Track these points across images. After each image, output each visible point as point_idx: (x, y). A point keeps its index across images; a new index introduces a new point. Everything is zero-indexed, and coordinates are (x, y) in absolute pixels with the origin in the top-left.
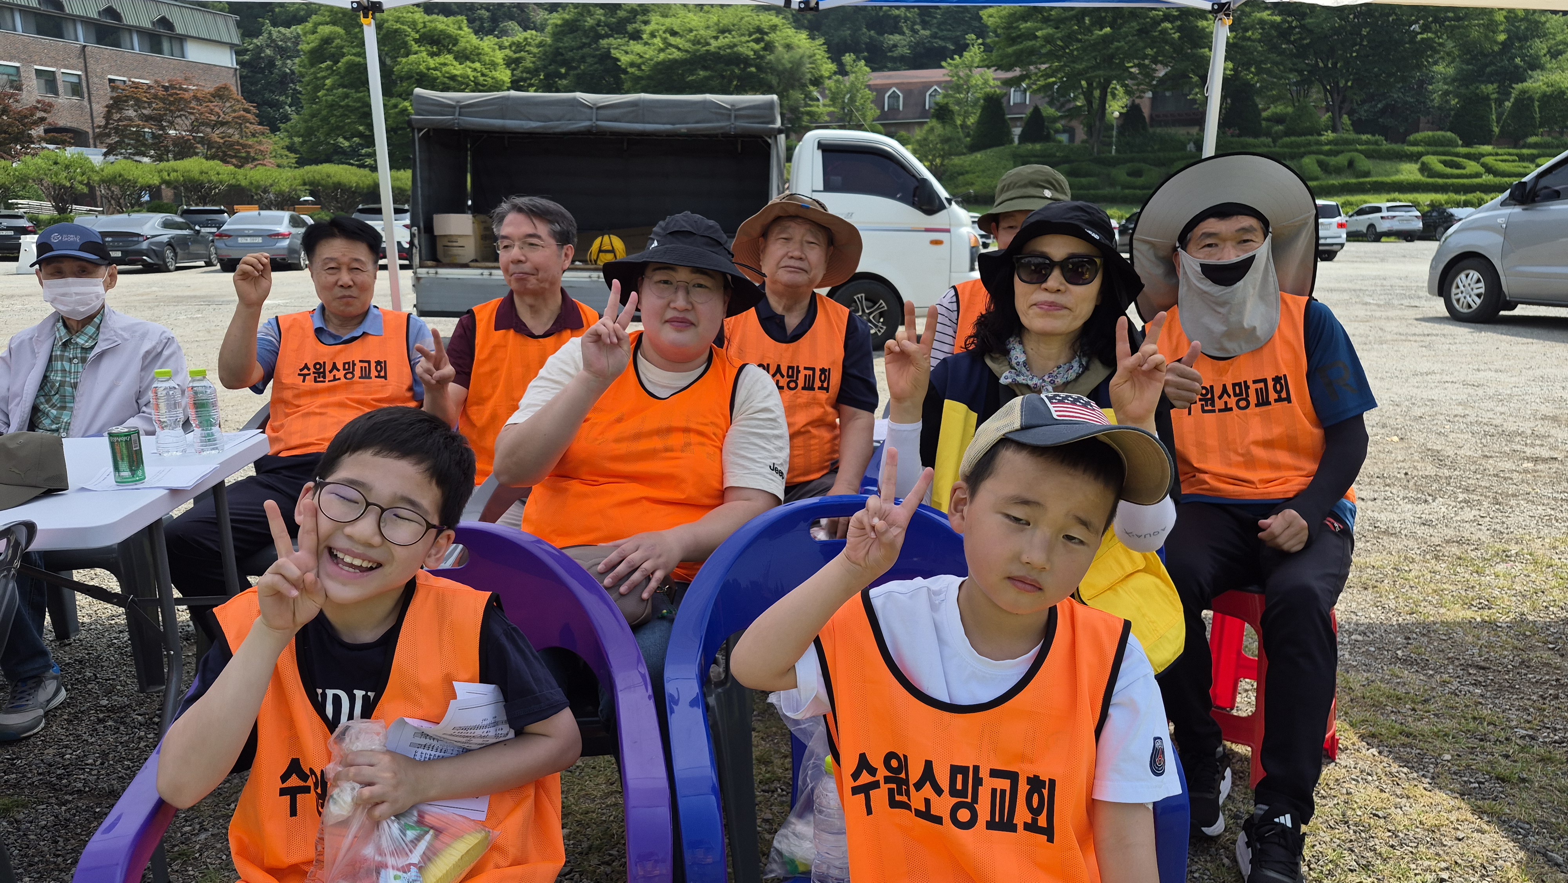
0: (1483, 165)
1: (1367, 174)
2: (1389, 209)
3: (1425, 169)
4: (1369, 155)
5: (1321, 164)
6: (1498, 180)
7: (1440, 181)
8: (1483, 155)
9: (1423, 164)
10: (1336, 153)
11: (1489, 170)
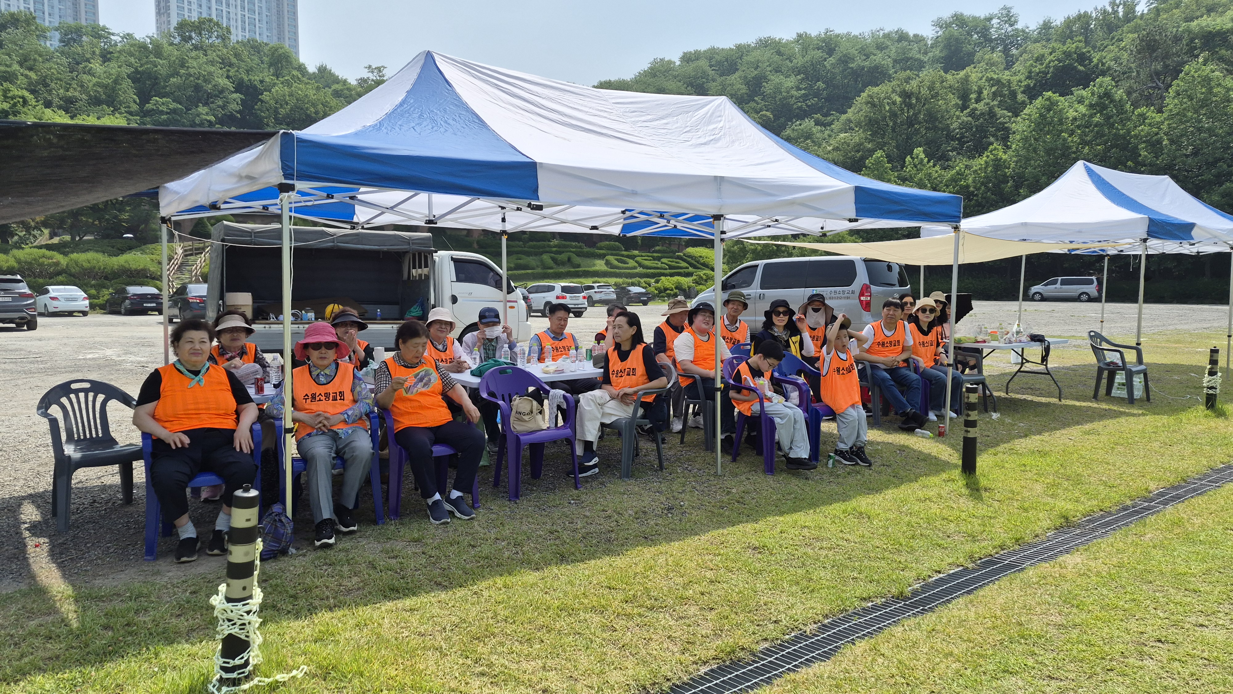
0: (636, 262)
1: (579, 266)
2: (599, 287)
3: (608, 263)
4: (579, 255)
5: (553, 259)
6: (645, 271)
7: (617, 271)
8: (636, 256)
9: (607, 260)
10: (560, 253)
11: (640, 265)
